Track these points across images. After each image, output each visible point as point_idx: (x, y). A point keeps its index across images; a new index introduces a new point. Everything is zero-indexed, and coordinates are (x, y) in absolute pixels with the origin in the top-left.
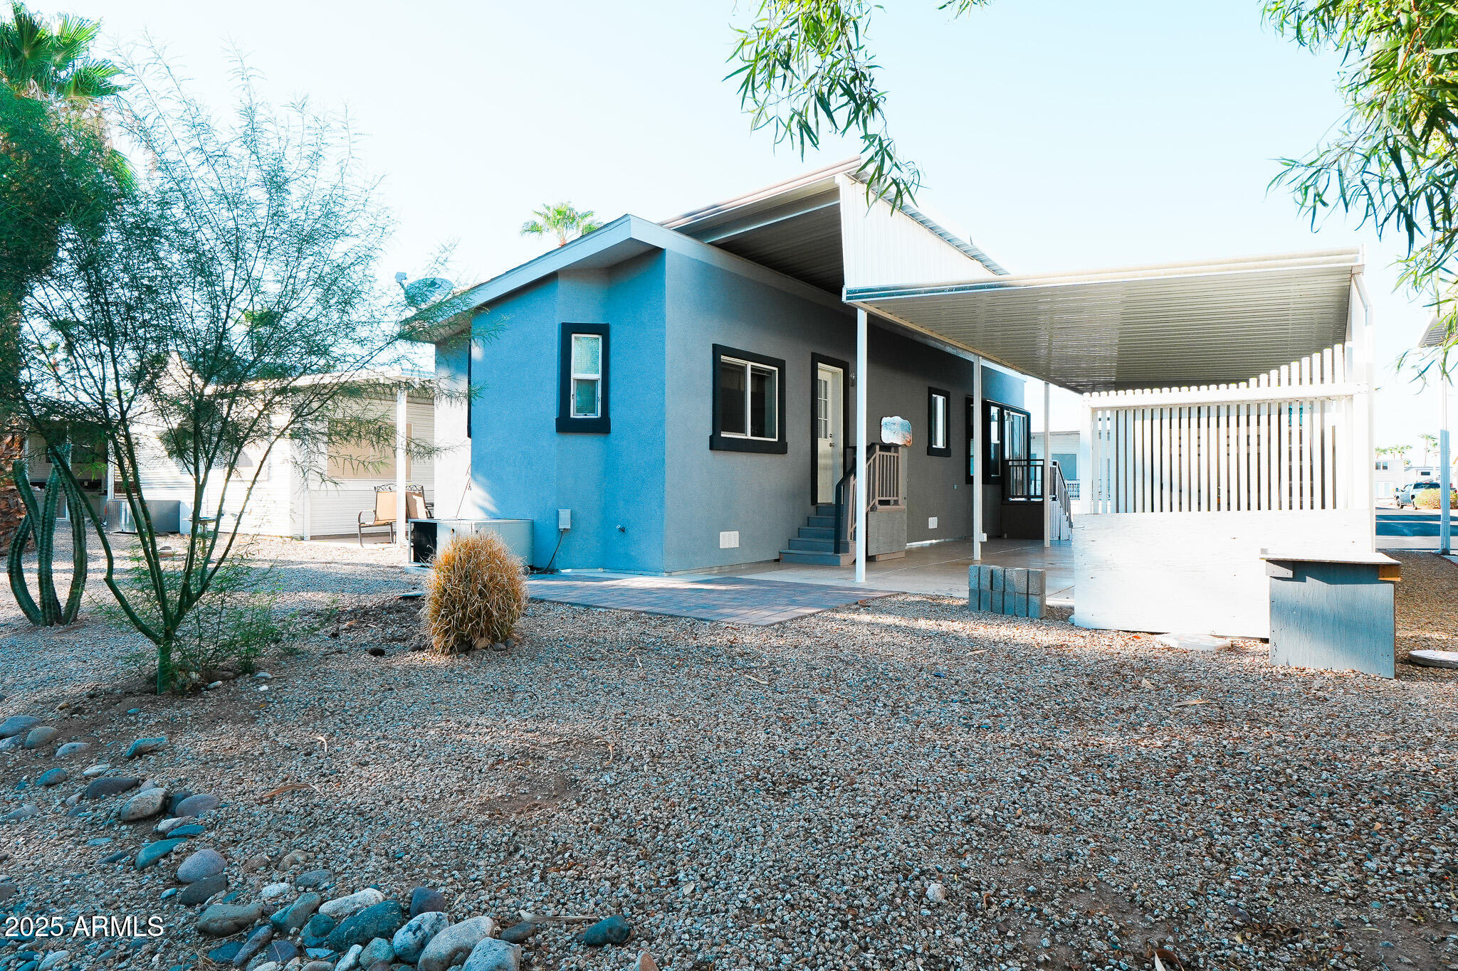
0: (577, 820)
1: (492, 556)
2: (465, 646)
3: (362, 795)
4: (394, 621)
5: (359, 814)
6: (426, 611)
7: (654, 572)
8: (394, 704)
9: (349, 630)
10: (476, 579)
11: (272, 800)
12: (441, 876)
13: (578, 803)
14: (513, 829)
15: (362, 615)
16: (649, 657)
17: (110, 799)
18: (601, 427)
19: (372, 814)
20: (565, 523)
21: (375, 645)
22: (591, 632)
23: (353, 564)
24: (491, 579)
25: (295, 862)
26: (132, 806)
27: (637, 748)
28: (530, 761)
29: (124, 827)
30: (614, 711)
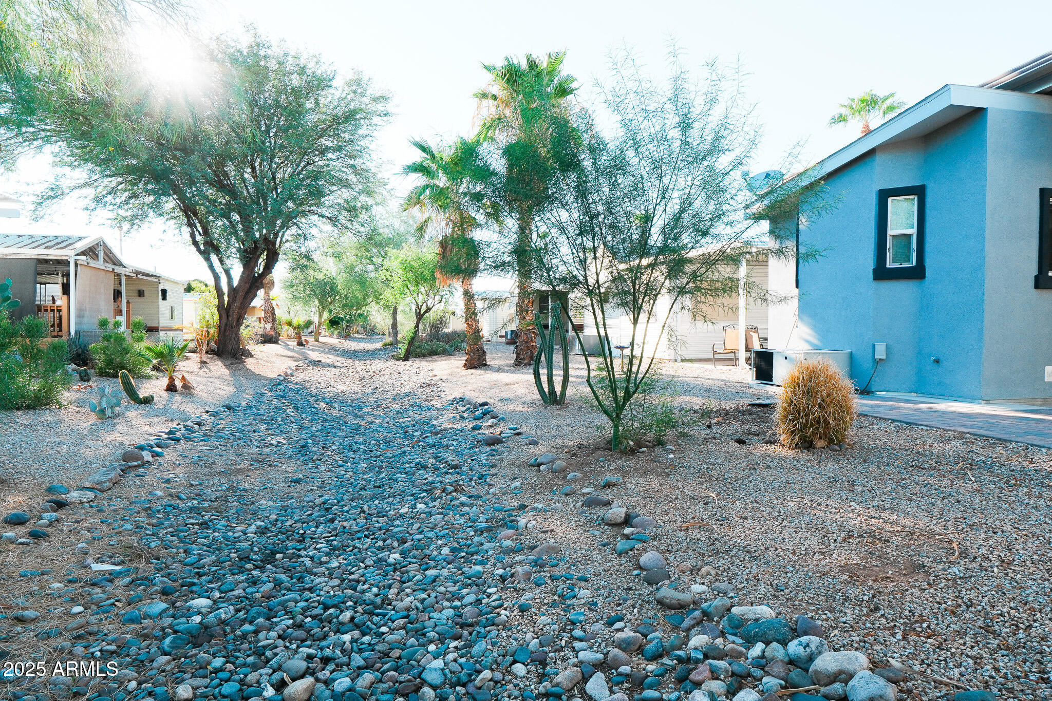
0: (931, 599)
1: (830, 378)
2: (807, 445)
3: (746, 539)
4: (748, 421)
5: (747, 552)
6: (777, 415)
7: (972, 399)
8: (759, 479)
9: (718, 423)
10: (816, 394)
11: (687, 529)
12: (816, 611)
13: (929, 584)
14: (872, 592)
15: (726, 415)
16: (981, 473)
17: (597, 509)
18: (917, 273)
19: (757, 554)
20: (880, 354)
21: (737, 436)
22: (916, 445)
23: (712, 379)
24: (828, 396)
25: (708, 574)
26: (610, 516)
27: (983, 550)
28: (878, 542)
29: (606, 527)
30: (952, 515)
